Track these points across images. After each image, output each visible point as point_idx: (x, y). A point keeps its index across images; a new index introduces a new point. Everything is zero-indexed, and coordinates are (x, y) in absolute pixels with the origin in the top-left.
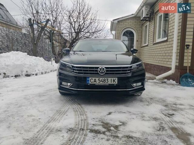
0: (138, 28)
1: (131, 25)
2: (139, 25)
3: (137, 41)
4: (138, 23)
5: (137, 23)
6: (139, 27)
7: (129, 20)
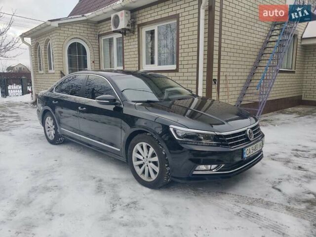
0: (93, 41)
1: (81, 34)
2: (93, 35)
3: (93, 62)
4: (93, 33)
5: (89, 32)
6: (94, 38)
7: (77, 25)
